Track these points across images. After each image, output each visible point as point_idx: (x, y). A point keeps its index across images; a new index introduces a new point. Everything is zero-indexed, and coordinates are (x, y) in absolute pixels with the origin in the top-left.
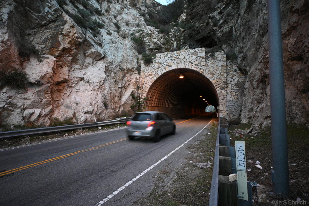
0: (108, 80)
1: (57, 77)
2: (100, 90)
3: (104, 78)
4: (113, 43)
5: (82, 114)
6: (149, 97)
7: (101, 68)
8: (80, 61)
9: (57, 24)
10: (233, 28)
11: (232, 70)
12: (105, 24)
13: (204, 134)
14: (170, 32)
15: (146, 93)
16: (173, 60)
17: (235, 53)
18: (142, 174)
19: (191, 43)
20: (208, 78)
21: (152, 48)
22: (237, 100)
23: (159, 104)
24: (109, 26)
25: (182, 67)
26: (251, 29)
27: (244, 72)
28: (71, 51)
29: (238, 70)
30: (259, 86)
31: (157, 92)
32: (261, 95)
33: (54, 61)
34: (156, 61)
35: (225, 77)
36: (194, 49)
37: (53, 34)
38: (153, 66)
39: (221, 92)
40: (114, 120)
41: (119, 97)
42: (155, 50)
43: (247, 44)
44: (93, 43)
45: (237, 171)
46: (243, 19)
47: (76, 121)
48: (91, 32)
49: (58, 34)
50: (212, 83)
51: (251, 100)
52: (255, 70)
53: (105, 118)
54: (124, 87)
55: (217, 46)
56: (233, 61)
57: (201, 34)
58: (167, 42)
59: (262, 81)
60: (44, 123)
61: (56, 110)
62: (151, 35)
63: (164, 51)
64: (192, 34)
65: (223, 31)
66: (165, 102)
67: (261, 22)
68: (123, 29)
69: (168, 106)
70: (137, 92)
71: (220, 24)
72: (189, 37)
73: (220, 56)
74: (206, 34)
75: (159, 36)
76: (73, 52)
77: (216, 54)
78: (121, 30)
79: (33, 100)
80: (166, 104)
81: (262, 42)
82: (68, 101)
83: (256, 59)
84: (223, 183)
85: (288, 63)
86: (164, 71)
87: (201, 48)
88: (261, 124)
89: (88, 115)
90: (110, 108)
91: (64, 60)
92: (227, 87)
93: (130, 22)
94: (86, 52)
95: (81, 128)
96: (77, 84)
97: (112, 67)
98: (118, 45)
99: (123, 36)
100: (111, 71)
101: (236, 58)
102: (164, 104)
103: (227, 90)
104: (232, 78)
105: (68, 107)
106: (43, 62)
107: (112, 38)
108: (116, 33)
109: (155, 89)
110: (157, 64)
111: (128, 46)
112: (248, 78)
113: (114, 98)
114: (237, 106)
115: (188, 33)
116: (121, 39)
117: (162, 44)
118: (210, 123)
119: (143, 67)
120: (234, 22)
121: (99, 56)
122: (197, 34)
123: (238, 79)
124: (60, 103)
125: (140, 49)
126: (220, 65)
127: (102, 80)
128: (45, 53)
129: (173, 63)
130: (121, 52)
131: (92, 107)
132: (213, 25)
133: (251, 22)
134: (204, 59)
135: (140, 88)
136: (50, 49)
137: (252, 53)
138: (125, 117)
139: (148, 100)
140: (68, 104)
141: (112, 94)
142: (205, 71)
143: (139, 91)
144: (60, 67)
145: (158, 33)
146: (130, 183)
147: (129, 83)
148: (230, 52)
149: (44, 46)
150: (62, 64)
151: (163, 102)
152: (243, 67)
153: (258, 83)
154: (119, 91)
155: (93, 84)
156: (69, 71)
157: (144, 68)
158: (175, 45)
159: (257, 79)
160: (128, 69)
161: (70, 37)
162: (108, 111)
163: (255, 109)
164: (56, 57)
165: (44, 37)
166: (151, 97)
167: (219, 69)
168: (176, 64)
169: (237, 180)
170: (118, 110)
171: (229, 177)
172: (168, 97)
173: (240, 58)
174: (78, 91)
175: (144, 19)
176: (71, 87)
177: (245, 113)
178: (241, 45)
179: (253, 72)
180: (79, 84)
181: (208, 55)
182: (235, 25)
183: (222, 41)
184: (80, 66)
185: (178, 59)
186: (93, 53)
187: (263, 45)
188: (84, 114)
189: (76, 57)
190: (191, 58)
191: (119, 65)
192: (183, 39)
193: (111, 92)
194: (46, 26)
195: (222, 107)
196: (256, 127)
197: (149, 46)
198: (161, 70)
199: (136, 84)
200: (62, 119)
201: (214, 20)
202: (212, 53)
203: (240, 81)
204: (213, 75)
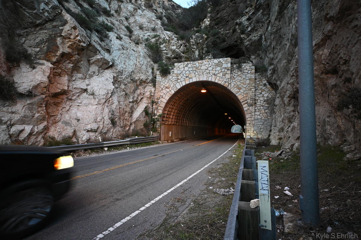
0: (117, 92)
1: (54, 87)
2: (106, 104)
3: (112, 90)
4: (123, 49)
5: (84, 132)
6: (166, 114)
7: (108, 78)
8: (82, 69)
9: (55, 24)
10: (263, 36)
11: (261, 84)
12: (114, 27)
13: (228, 156)
14: (191, 39)
15: (162, 109)
16: (194, 71)
17: (264, 64)
18: (153, 202)
19: (215, 52)
20: (233, 92)
21: (170, 56)
22: (266, 118)
23: (177, 122)
24: (120, 29)
25: (205, 79)
26: (282, 38)
27: (274, 87)
28: (72, 57)
29: (267, 84)
30: (290, 103)
31: (175, 108)
32: (292, 113)
33: (50, 68)
34: (174, 71)
35: (253, 91)
36: (218, 59)
37: (50, 35)
38: (170, 77)
39: (249, 109)
40: (123, 139)
41: (129, 113)
42: (173, 59)
43: (278, 55)
44: (99, 49)
45: (259, 195)
46: (274, 27)
47: (76, 141)
48: (97, 36)
49: (56, 36)
50: (238, 99)
51: (281, 118)
52: (286, 85)
53: (112, 137)
54: (136, 101)
55: (245, 56)
56: (262, 74)
57: (226, 43)
58: (188, 50)
59: (294, 98)
60: (36, 142)
61: (52, 127)
62: (169, 42)
63: (184, 60)
64: (217, 42)
65: (251, 39)
66: (185, 120)
67: (293, 30)
68: (135, 34)
69: (188, 124)
70: (152, 107)
71: (248, 32)
72: (213, 45)
73: (247, 67)
74: (233, 42)
75: (178, 43)
76: (74, 59)
77: (244, 65)
78: (133, 35)
79: (22, 114)
80: (186, 123)
81: (294, 53)
82: (67, 117)
83: (288, 72)
84: (244, 210)
85: (322, 77)
86: (184, 84)
87: (226, 59)
88: (293, 145)
89: (92, 134)
90: (118, 126)
91: (63, 68)
92: (255, 103)
93: (144, 26)
94: (90, 59)
95: (82, 149)
96: (78, 96)
97: (122, 78)
98: (130, 52)
99: (136, 41)
100: (121, 83)
101: (266, 70)
102: (183, 121)
103: (255, 107)
104: (261, 93)
105: (67, 123)
106: (37, 69)
107: (122, 43)
108: (127, 37)
109: (173, 104)
110: (176, 76)
111: (141, 53)
112: (279, 93)
113: (123, 115)
114: (266, 125)
115: (212, 41)
116: (133, 44)
117: (181, 52)
118: (235, 145)
119: (159, 78)
120: (264, 29)
121: (106, 64)
122: (222, 42)
123: (268, 94)
124: (57, 119)
125: (155, 57)
126: (248, 78)
127: (110, 92)
128: (39, 58)
129: (194, 75)
130: (134, 60)
131: (96, 124)
132: (240, 33)
133: (282, 30)
134: (230, 71)
135: (155, 102)
136: (45, 54)
137: (283, 66)
138: (137, 137)
139: (165, 117)
140: (67, 120)
141: (121, 110)
142: (231, 85)
143: (154, 106)
144: (58, 76)
145: (178, 40)
146: (137, 212)
147: (142, 96)
148: (259, 64)
149: (38, 49)
150: (61, 72)
151: (182, 120)
152: (274, 80)
153: (290, 99)
154: (130, 106)
155: (98, 97)
156: (69, 81)
157: (160, 80)
158: (197, 54)
159: (289, 95)
160: (141, 80)
161: (71, 40)
162: (116, 129)
163: (286, 129)
164: (53, 63)
165: (39, 39)
166: (167, 114)
167: (247, 83)
168: (197, 76)
169: (259, 207)
170: (128, 129)
171: (250, 203)
172: (187, 114)
173: (270, 70)
174: (80, 104)
175: (161, 22)
176: (71, 99)
177: (275, 133)
178: (271, 56)
179: (284, 86)
180: (81, 97)
181: (235, 67)
182: (265, 33)
183: (250, 51)
184: (83, 75)
185: (199, 70)
186: (100, 60)
187: (295, 56)
188: (87, 132)
189: (78, 65)
190: (215, 69)
191: (131, 76)
192: (206, 47)
193: (120, 107)
194: (41, 26)
195: (250, 126)
196: (286, 149)
197: (167, 54)
198: (180, 83)
199: (150, 98)
200: (58, 138)
201: (241, 27)
202: (239, 64)
203: (270, 96)
204: (240, 89)
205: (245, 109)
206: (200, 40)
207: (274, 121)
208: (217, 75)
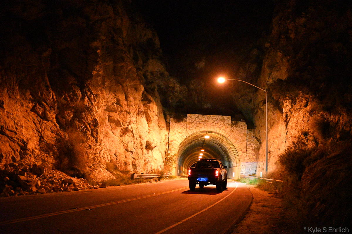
16: (204, 122)
25: (211, 130)
29: (254, 137)
34: (186, 120)
35: (246, 143)
36: (222, 116)
38: (183, 124)
39: (242, 155)
56: (251, 130)
77: (239, 123)
86: (195, 132)
87: (228, 116)
103: (246, 154)
104: (250, 144)
114: (253, 167)
119: (172, 124)
123: (255, 145)
126: (242, 133)
134: (230, 126)
135: (169, 144)
142: (230, 136)
157: (174, 126)
167: (241, 136)
168: (206, 126)
181: (233, 123)
185: (208, 122)
190: (219, 123)
198: (192, 130)
199: (165, 140)
202: (236, 122)
203: (256, 147)
207: (258, 164)
208: (221, 128)
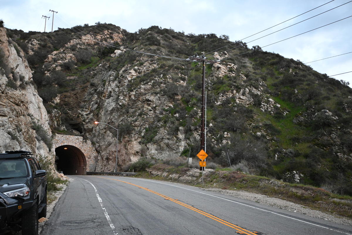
22: (94, 164)
29: (95, 150)
35: (90, 153)
36: (77, 136)
50: (84, 155)
51: (101, 165)
56: (94, 146)
64: (68, 119)
65: (88, 126)
71: (87, 122)
72: (65, 120)
73: (89, 142)
74: (77, 123)
86: (60, 145)
87: (81, 137)
92: (91, 158)
114: (94, 167)
123: (95, 154)
126: (89, 147)
132: (82, 120)
148: (91, 139)
152: (98, 150)
159: (105, 158)
168: (67, 142)
173: (97, 145)
179: (103, 154)
181: (84, 141)
183: (86, 131)
185: (69, 140)
190: (76, 141)
195: (88, 167)
201: (83, 117)
202: (86, 140)
204: (85, 151)
205: (87, 160)
206: (57, 114)
207: (97, 166)
208: (77, 144)
